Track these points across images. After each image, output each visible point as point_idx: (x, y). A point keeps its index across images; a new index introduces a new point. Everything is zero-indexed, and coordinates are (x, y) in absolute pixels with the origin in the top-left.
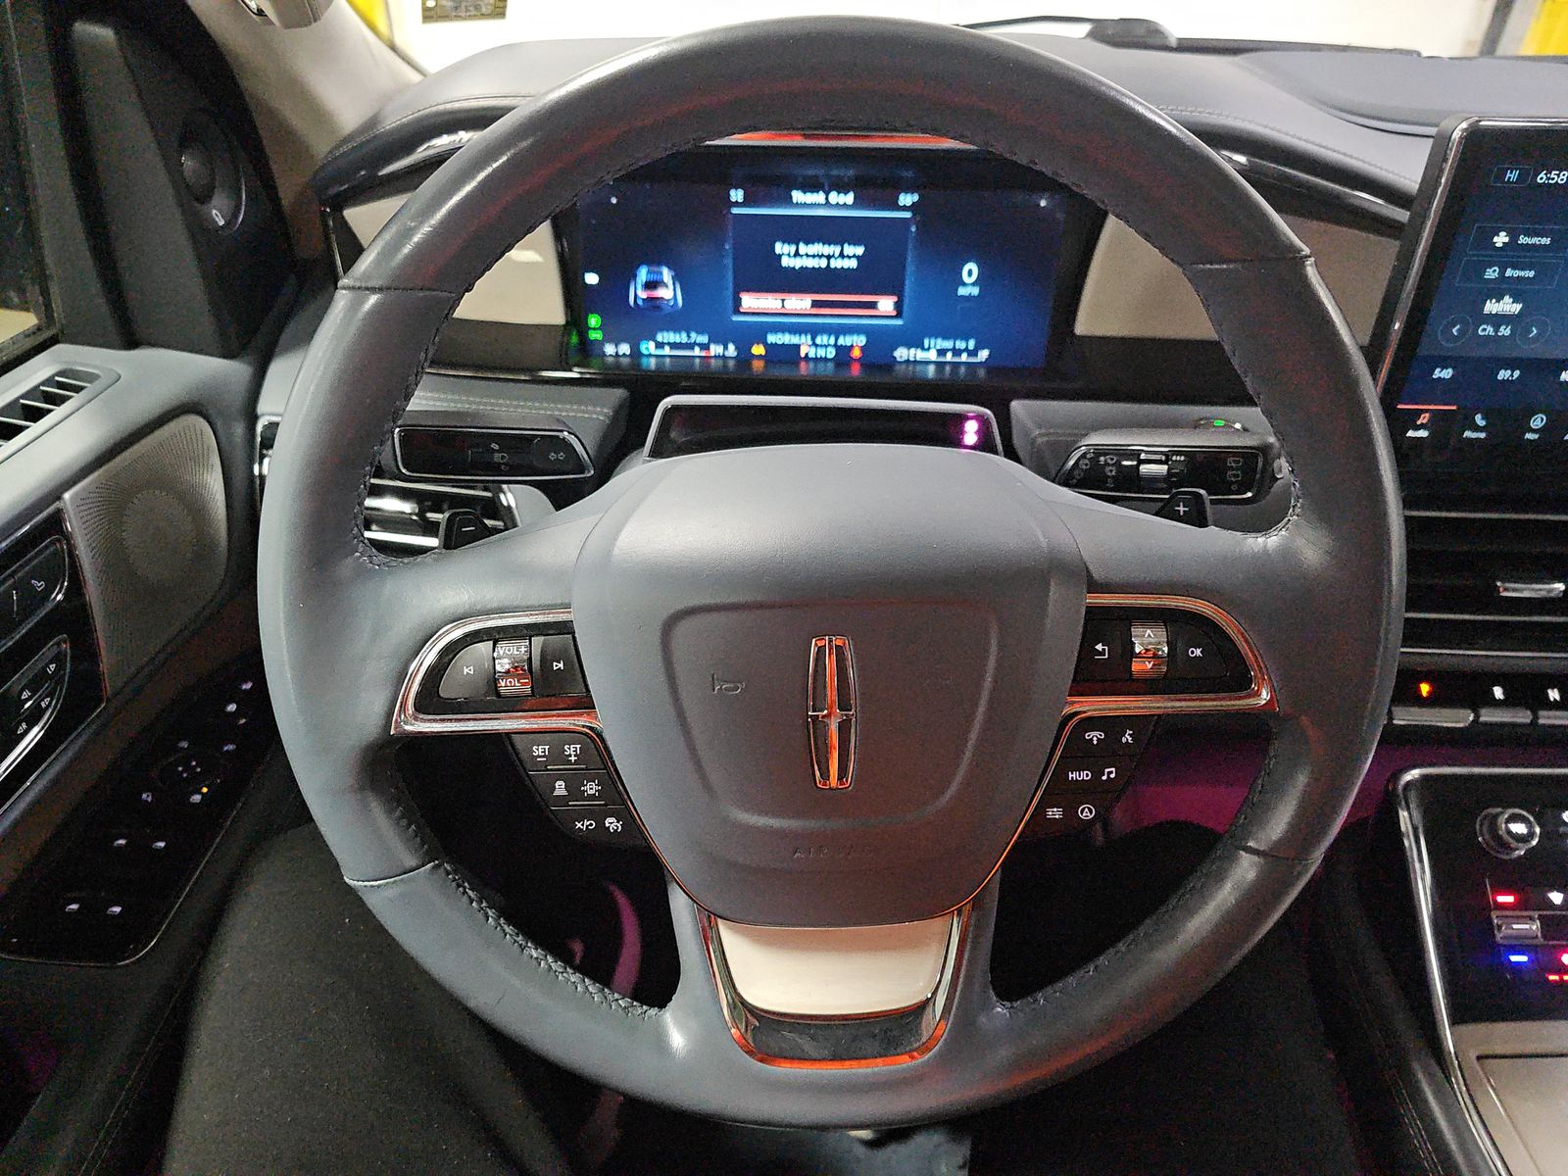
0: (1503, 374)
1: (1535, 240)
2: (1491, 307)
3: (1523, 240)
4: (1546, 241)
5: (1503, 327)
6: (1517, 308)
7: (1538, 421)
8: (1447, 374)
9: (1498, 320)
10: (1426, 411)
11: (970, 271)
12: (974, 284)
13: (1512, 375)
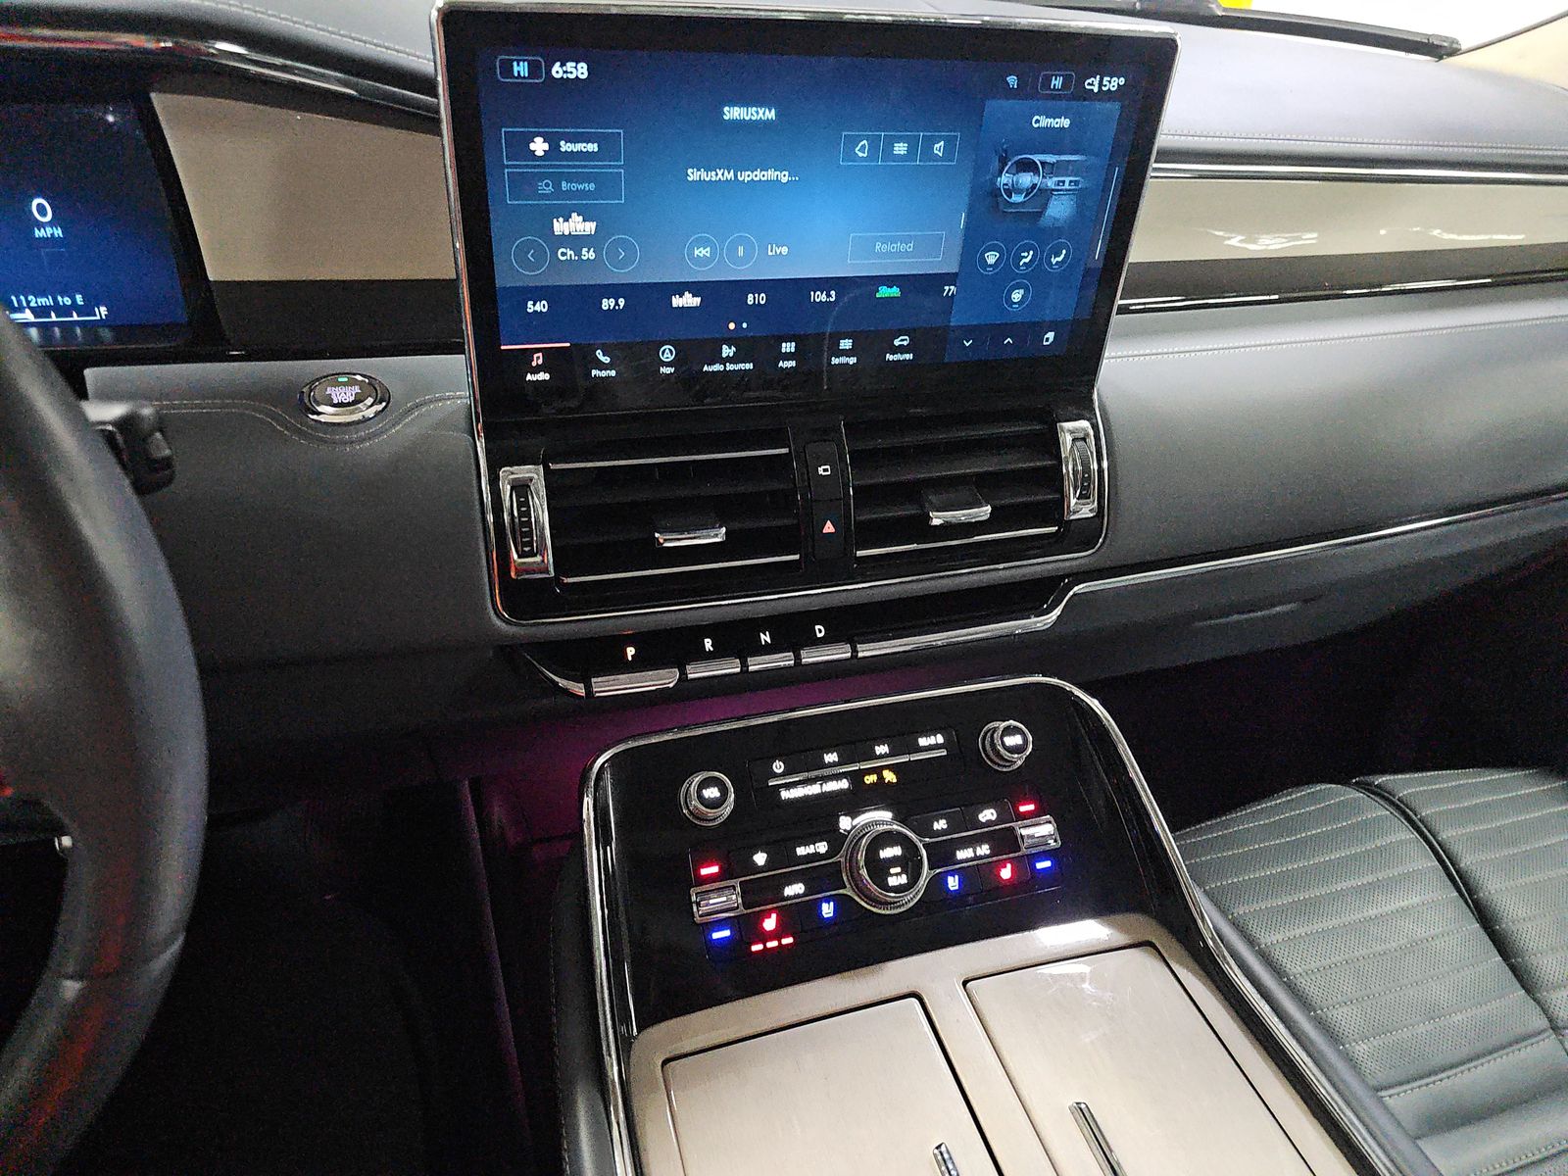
0: (607, 304)
1: (579, 147)
2: (560, 227)
3: (565, 147)
4: (593, 147)
5: (585, 250)
6: (590, 227)
7: (667, 354)
8: (541, 307)
9: (575, 241)
10: (538, 350)
11: (41, 208)
12: (51, 224)
13: (617, 304)
